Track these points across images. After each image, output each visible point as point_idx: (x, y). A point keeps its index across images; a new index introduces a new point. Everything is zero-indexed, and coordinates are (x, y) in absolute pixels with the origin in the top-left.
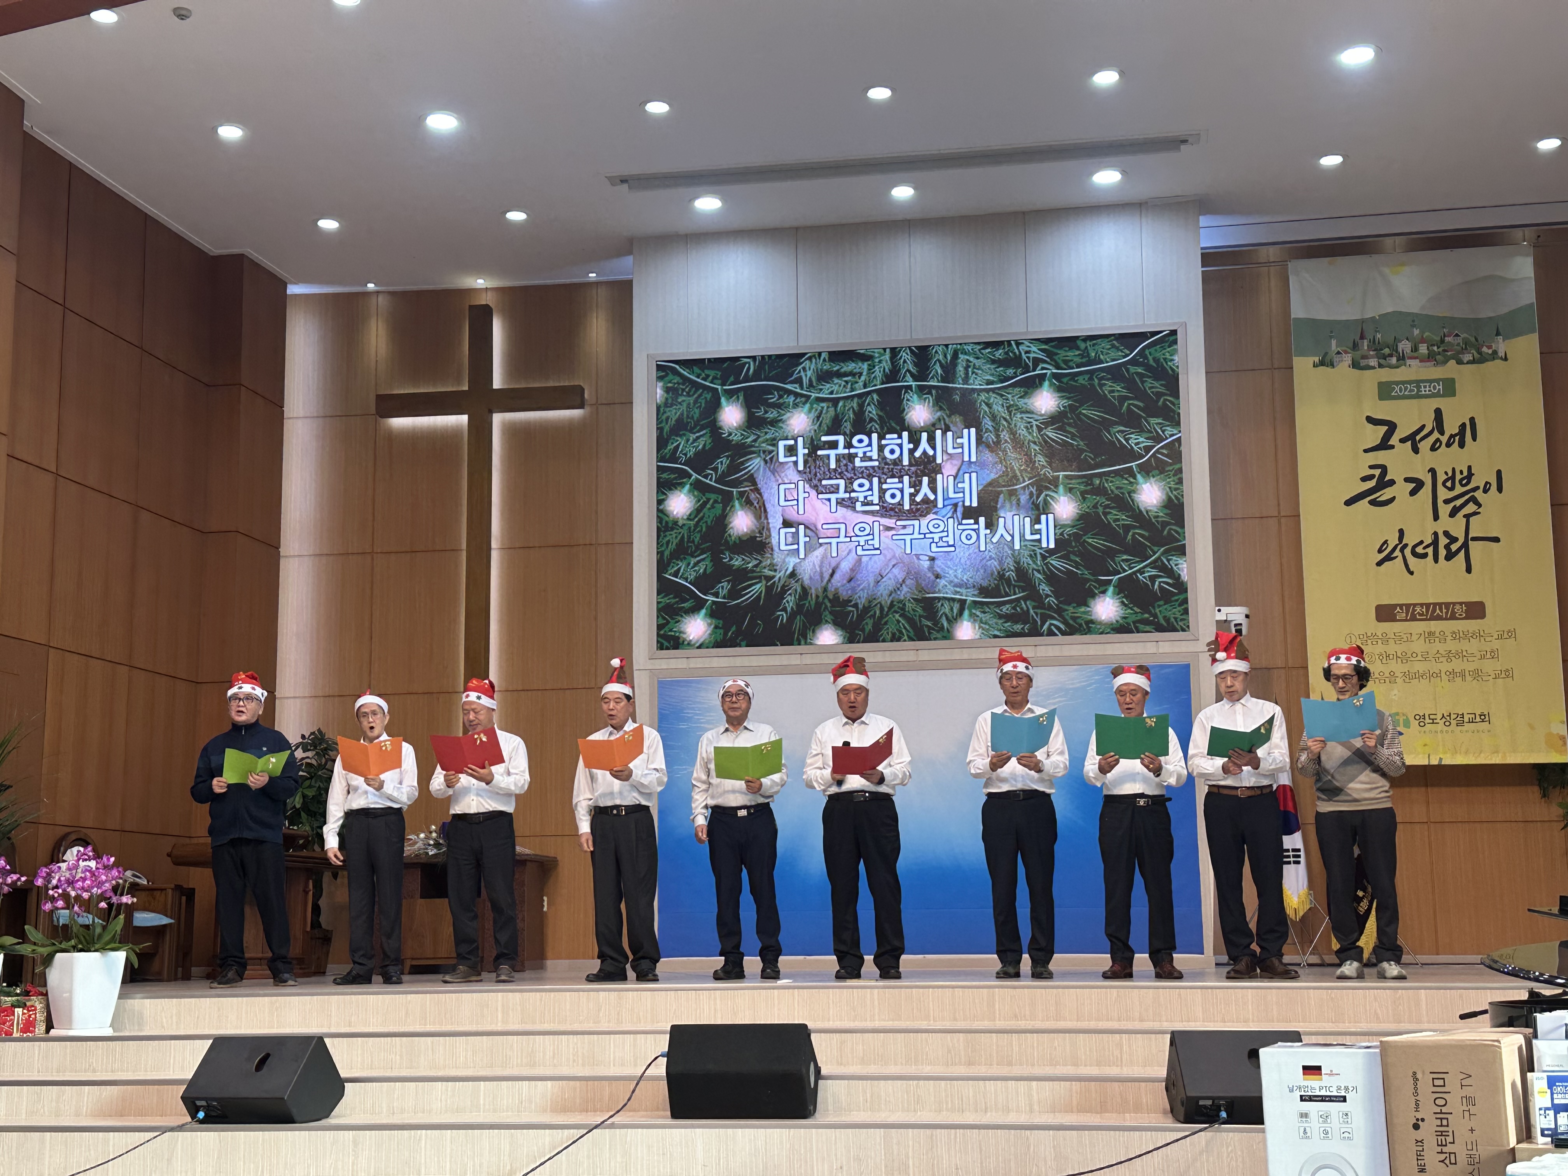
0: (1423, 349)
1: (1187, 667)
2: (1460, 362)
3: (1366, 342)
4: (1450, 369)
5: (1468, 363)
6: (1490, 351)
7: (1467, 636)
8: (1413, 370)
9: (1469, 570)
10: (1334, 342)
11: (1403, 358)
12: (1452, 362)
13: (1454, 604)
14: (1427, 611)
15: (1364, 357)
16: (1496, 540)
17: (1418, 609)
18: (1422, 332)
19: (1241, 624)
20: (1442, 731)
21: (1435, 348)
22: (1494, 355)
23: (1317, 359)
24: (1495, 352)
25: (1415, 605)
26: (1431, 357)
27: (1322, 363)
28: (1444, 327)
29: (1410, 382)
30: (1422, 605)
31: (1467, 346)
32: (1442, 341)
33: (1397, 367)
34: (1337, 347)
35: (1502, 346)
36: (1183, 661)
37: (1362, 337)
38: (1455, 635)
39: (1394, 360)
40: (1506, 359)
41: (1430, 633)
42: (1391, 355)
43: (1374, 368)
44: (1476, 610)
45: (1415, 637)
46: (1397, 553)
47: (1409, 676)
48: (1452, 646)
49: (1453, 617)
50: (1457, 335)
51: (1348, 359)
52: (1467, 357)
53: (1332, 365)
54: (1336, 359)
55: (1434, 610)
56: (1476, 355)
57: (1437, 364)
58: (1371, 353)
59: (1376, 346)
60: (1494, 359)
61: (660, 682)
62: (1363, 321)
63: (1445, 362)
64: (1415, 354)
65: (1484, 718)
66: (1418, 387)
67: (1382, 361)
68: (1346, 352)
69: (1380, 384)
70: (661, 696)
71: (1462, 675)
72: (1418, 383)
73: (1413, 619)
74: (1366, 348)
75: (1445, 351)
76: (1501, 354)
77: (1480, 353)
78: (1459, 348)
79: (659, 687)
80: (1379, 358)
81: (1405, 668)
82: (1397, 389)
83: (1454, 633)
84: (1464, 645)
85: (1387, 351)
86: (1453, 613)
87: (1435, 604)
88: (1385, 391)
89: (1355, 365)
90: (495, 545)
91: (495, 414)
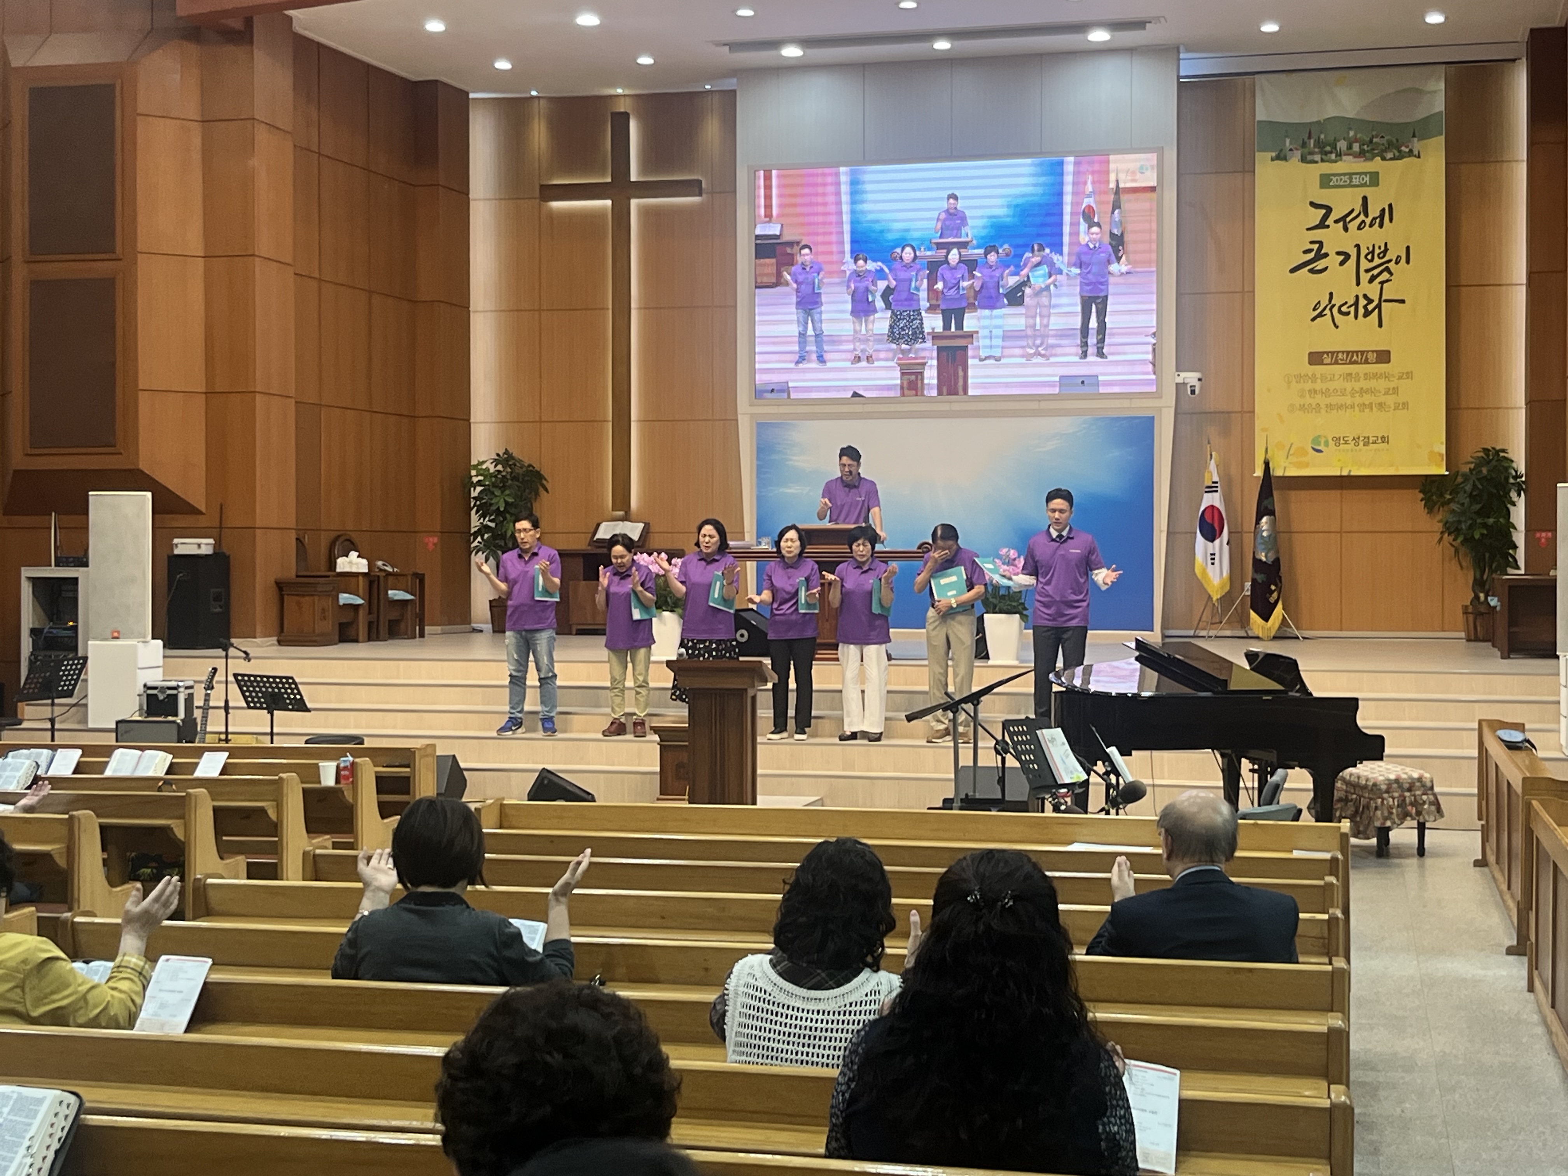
0: (1356, 147)
2: (1384, 159)
3: (1312, 141)
4: (1376, 165)
5: (1391, 159)
6: (1407, 150)
7: (1376, 376)
8: (1347, 165)
9: (1380, 325)
10: (1288, 141)
11: (1340, 155)
12: (1378, 158)
13: (1368, 352)
14: (1347, 356)
15: (1311, 153)
16: (1403, 301)
17: (1340, 356)
18: (1356, 134)
19: (1194, 386)
20: (1352, 450)
21: (1365, 147)
22: (1411, 153)
23: (1274, 154)
24: (1411, 151)
25: (1338, 352)
26: (1361, 154)
27: (1277, 158)
28: (1373, 130)
29: (1345, 174)
30: (1343, 352)
31: (1390, 146)
32: (1371, 141)
33: (1335, 162)
34: (1291, 143)
35: (1417, 145)
36: (1150, 412)
37: (1310, 138)
38: (1367, 376)
39: (1333, 156)
40: (1419, 157)
41: (1350, 374)
42: (1331, 152)
43: (1316, 162)
44: (1384, 357)
45: (1337, 377)
46: (1327, 311)
47: (1330, 407)
48: (1364, 384)
49: (1367, 362)
50: (1382, 137)
51: (1298, 154)
52: (1389, 155)
53: (1285, 159)
54: (1289, 154)
55: (1352, 356)
56: (1397, 154)
57: (1367, 160)
58: (1317, 150)
59: (1320, 144)
60: (1410, 156)
61: (758, 423)
62: (1311, 123)
63: (1372, 159)
64: (1350, 151)
65: (1385, 440)
66: (1351, 179)
67: (1324, 157)
68: (1297, 149)
69: (1321, 175)
70: (759, 434)
71: (1370, 406)
72: (1350, 175)
73: (1336, 363)
74: (1312, 145)
75: (1374, 149)
76: (1416, 153)
77: (1400, 151)
78: (1383, 148)
79: (758, 427)
80: (1322, 154)
81: (1328, 401)
82: (1334, 179)
83: (1366, 374)
84: (1372, 384)
85: (1328, 148)
86: (1367, 359)
87: (1353, 352)
88: (1325, 181)
89: (1303, 160)
90: (634, 306)
91: (632, 200)
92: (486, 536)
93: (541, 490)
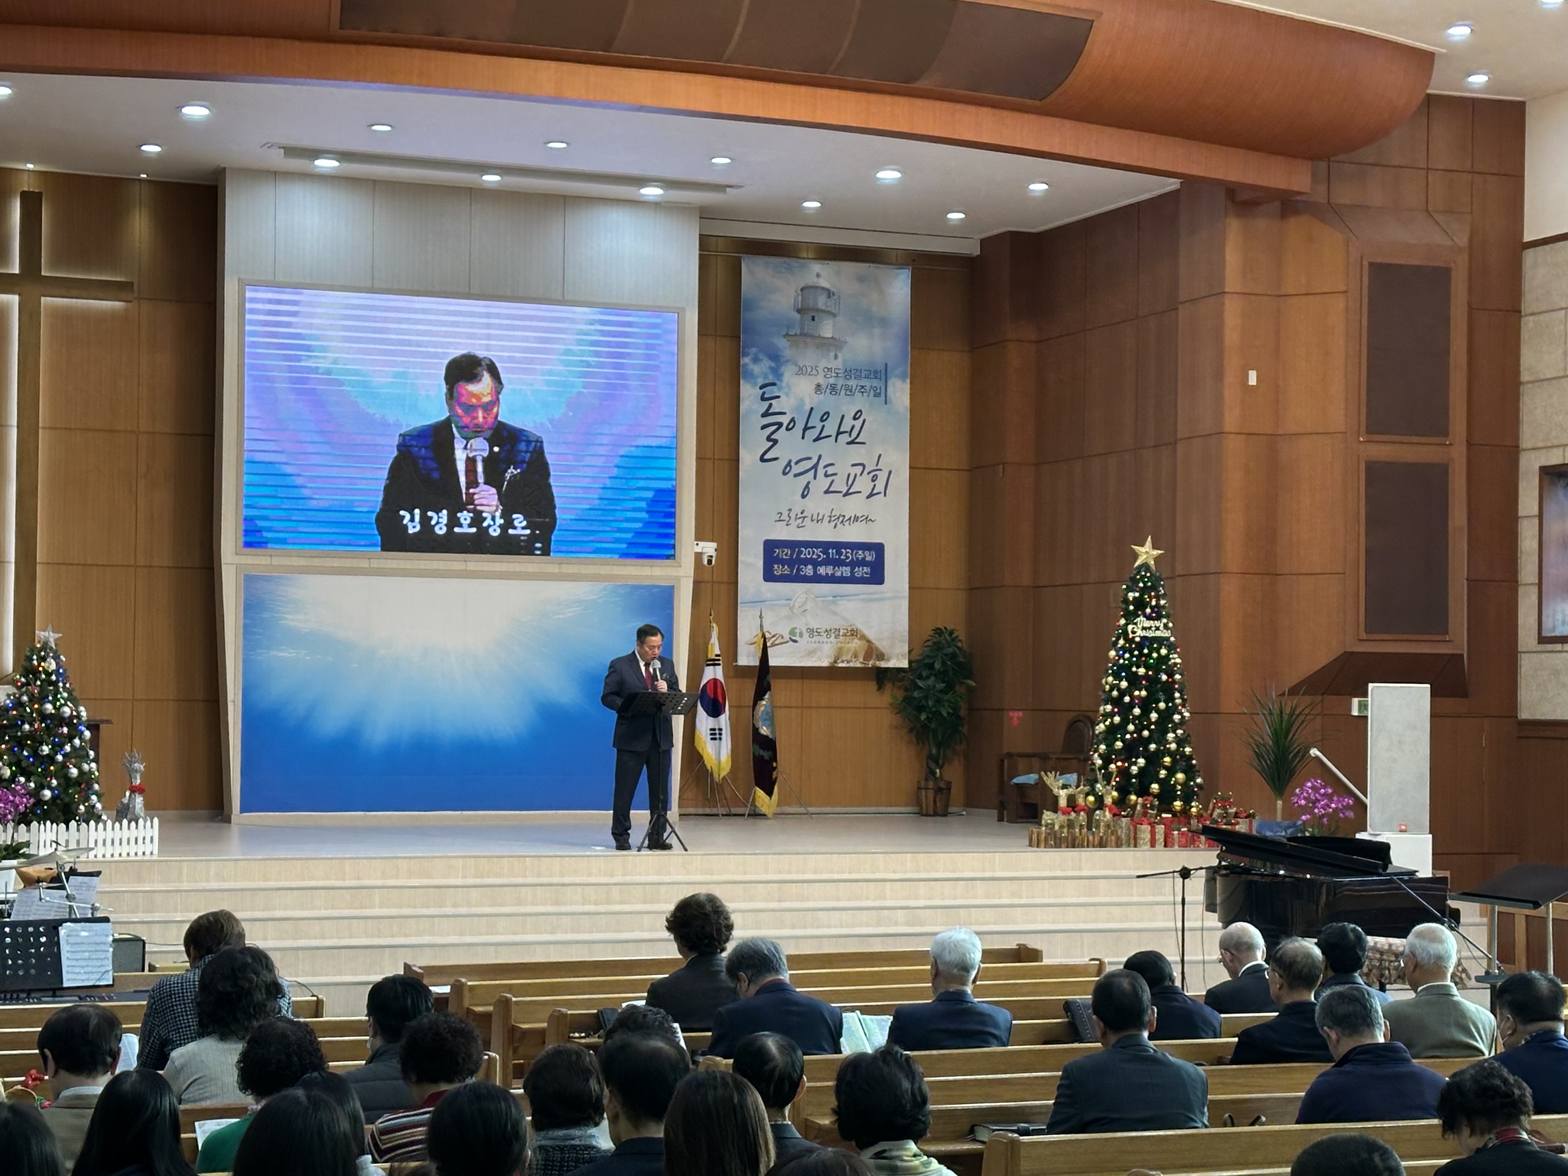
1: (673, 587)
19: (712, 557)
36: (668, 584)
61: (246, 576)
70: (247, 588)
79: (245, 580)
90: (40, 425)
91: (42, 298)
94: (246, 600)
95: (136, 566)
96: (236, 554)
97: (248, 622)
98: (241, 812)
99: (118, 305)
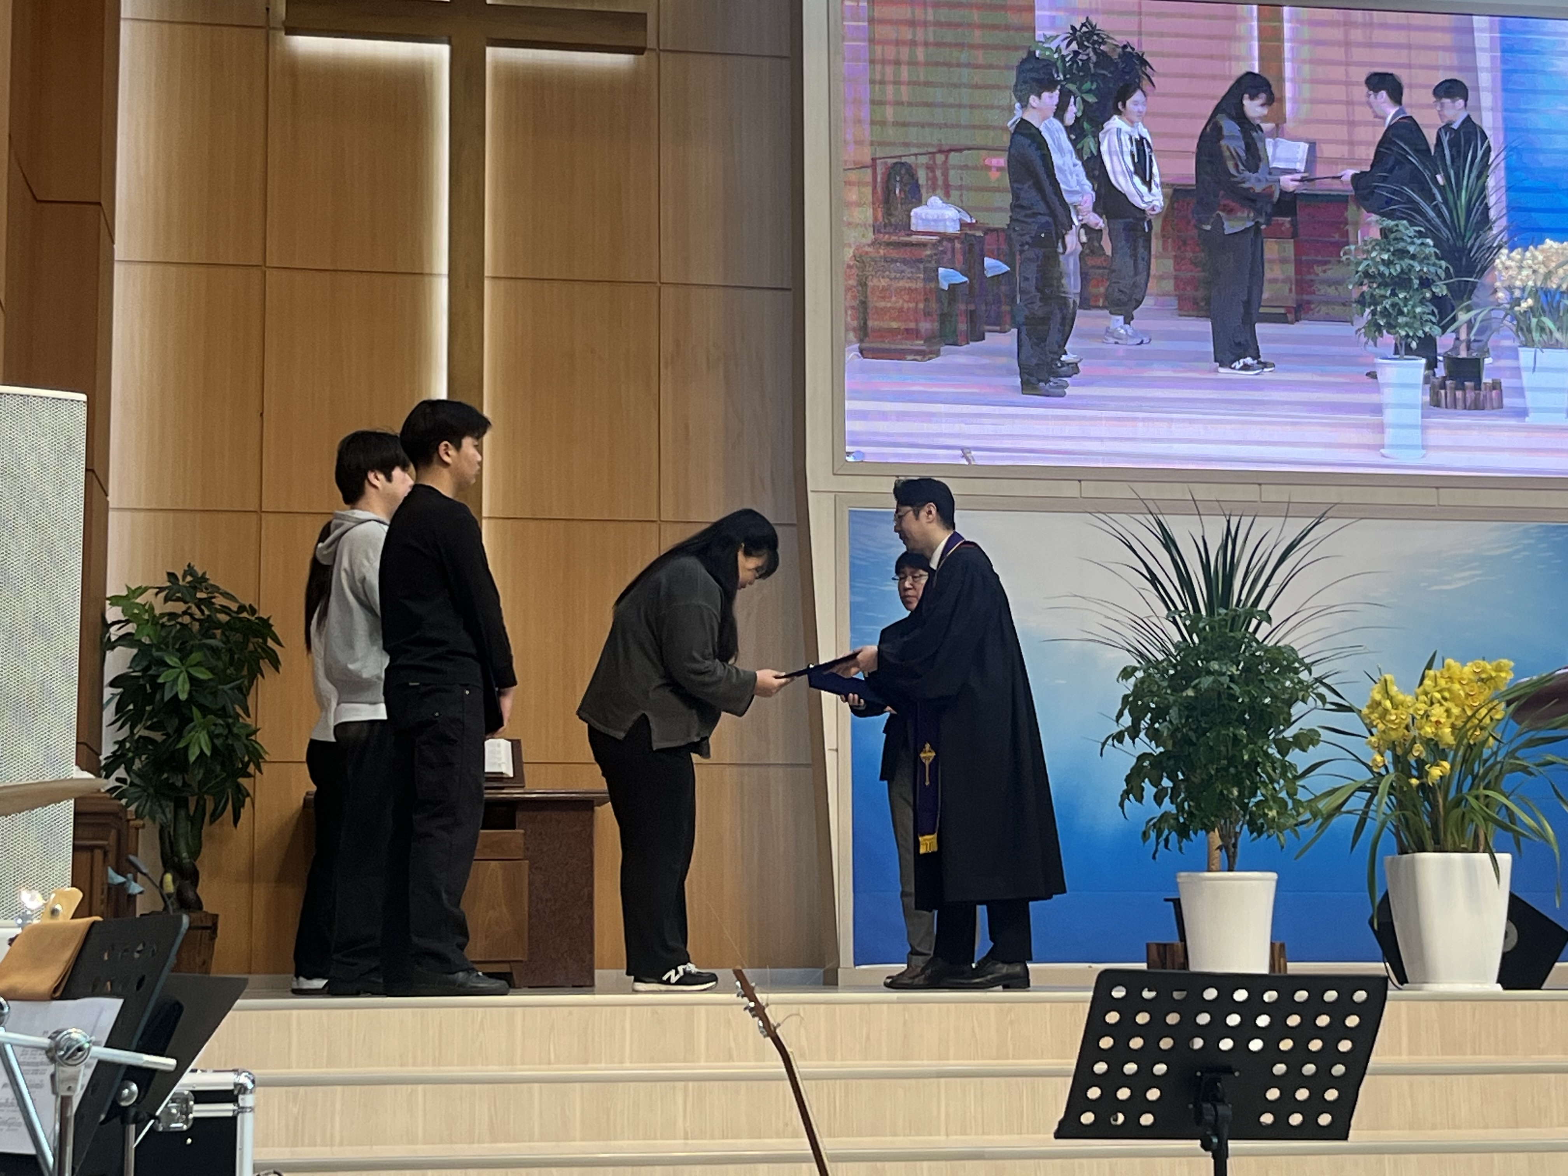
61: (852, 514)
70: (853, 536)
79: (852, 522)
90: (488, 272)
91: (489, 51)
92: (137, 765)
93: (265, 665)
94: (851, 557)
95: (659, 522)
96: (834, 474)
97: (859, 599)
98: (856, 964)
99: (621, 61)
